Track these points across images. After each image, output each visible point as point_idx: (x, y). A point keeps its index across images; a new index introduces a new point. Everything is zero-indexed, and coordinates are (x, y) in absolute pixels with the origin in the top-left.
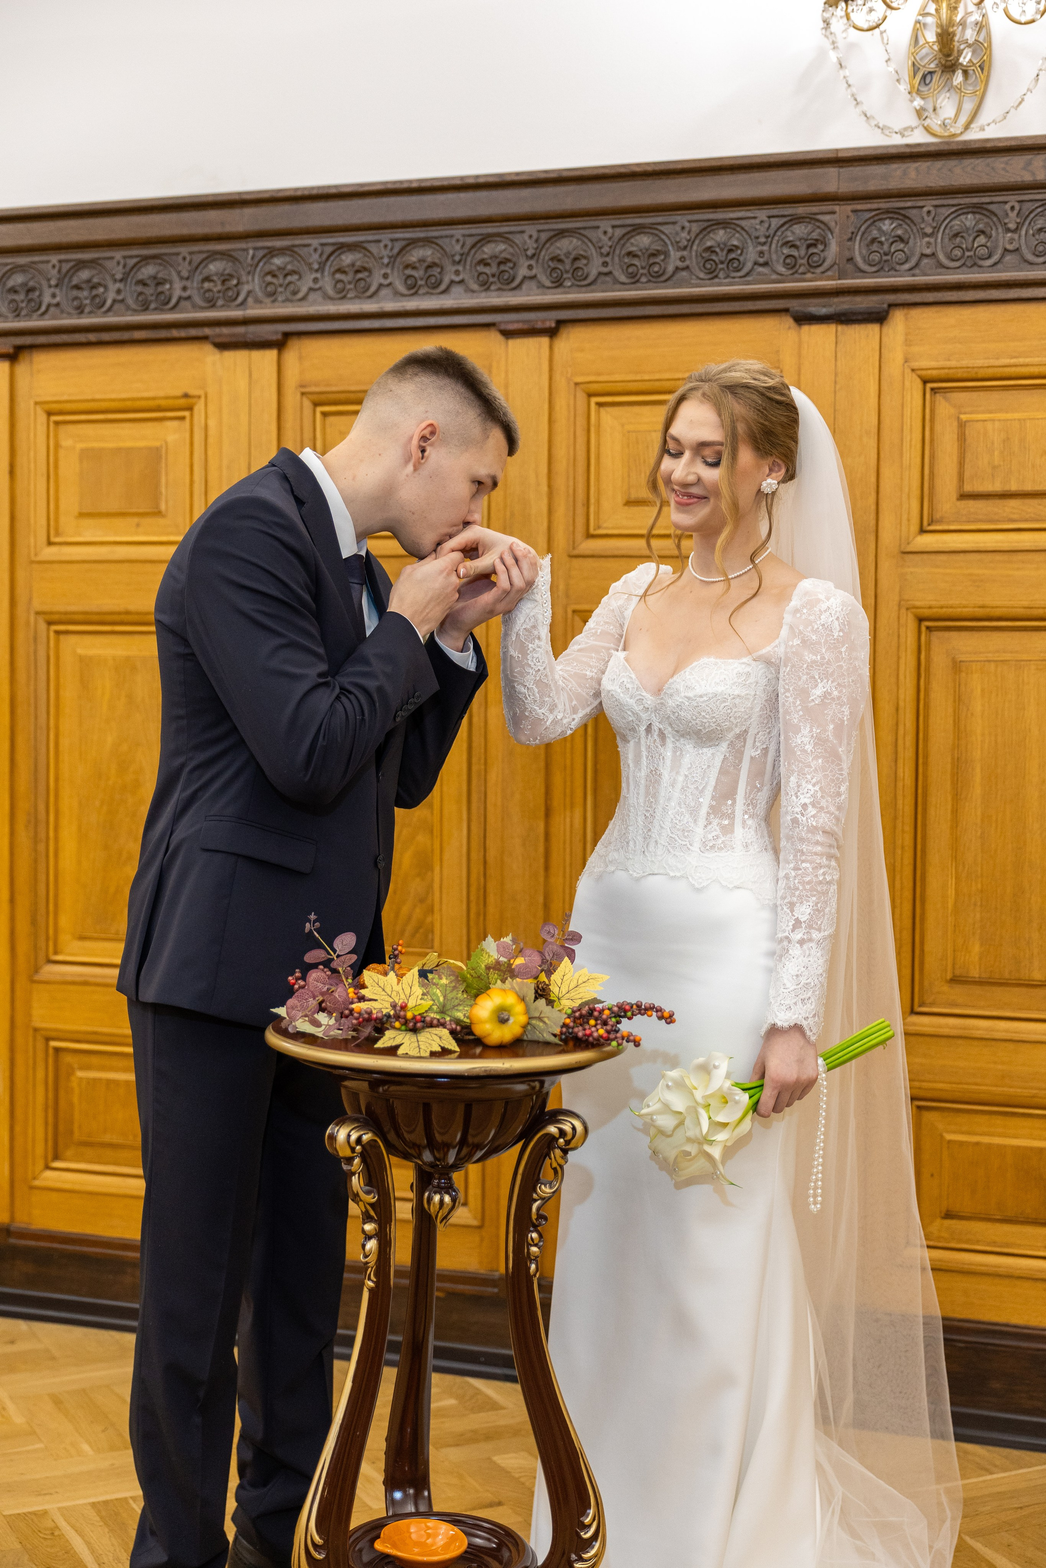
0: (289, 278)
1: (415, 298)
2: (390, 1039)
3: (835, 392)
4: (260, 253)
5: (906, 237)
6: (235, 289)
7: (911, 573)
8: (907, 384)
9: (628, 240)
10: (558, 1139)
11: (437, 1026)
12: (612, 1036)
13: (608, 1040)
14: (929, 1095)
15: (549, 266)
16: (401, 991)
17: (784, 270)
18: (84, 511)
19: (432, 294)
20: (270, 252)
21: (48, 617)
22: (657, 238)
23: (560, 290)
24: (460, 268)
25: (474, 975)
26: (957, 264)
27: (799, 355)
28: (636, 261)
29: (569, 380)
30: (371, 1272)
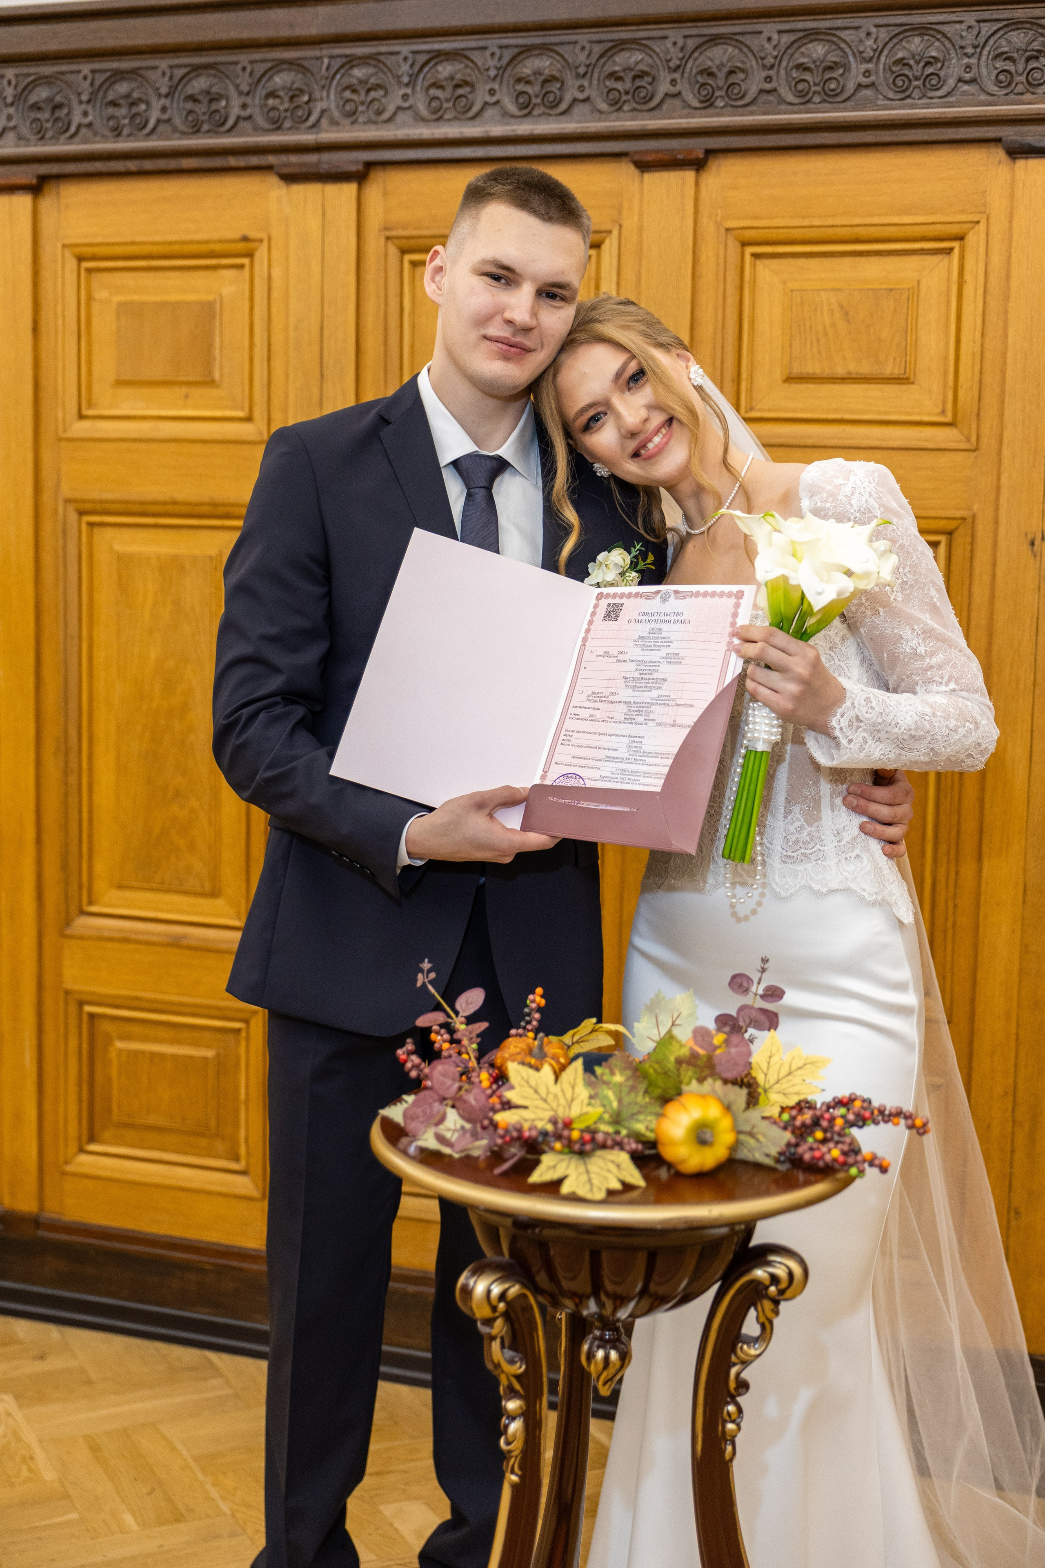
0: (373, 94)
1: (529, 119)
2: (549, 1168)
4: (338, 62)
6: (306, 108)
9: (799, 47)
10: (767, 1288)
11: (612, 1147)
12: (851, 1160)
13: (846, 1165)
15: (698, 82)
16: (560, 1094)
17: (996, 88)
18: (122, 378)
19: (550, 115)
20: (350, 62)
21: (81, 506)
22: (834, 47)
23: (711, 111)
24: (586, 83)
25: (659, 1070)
27: (1012, 197)
28: (807, 76)
29: (718, 225)
30: (514, 1462)
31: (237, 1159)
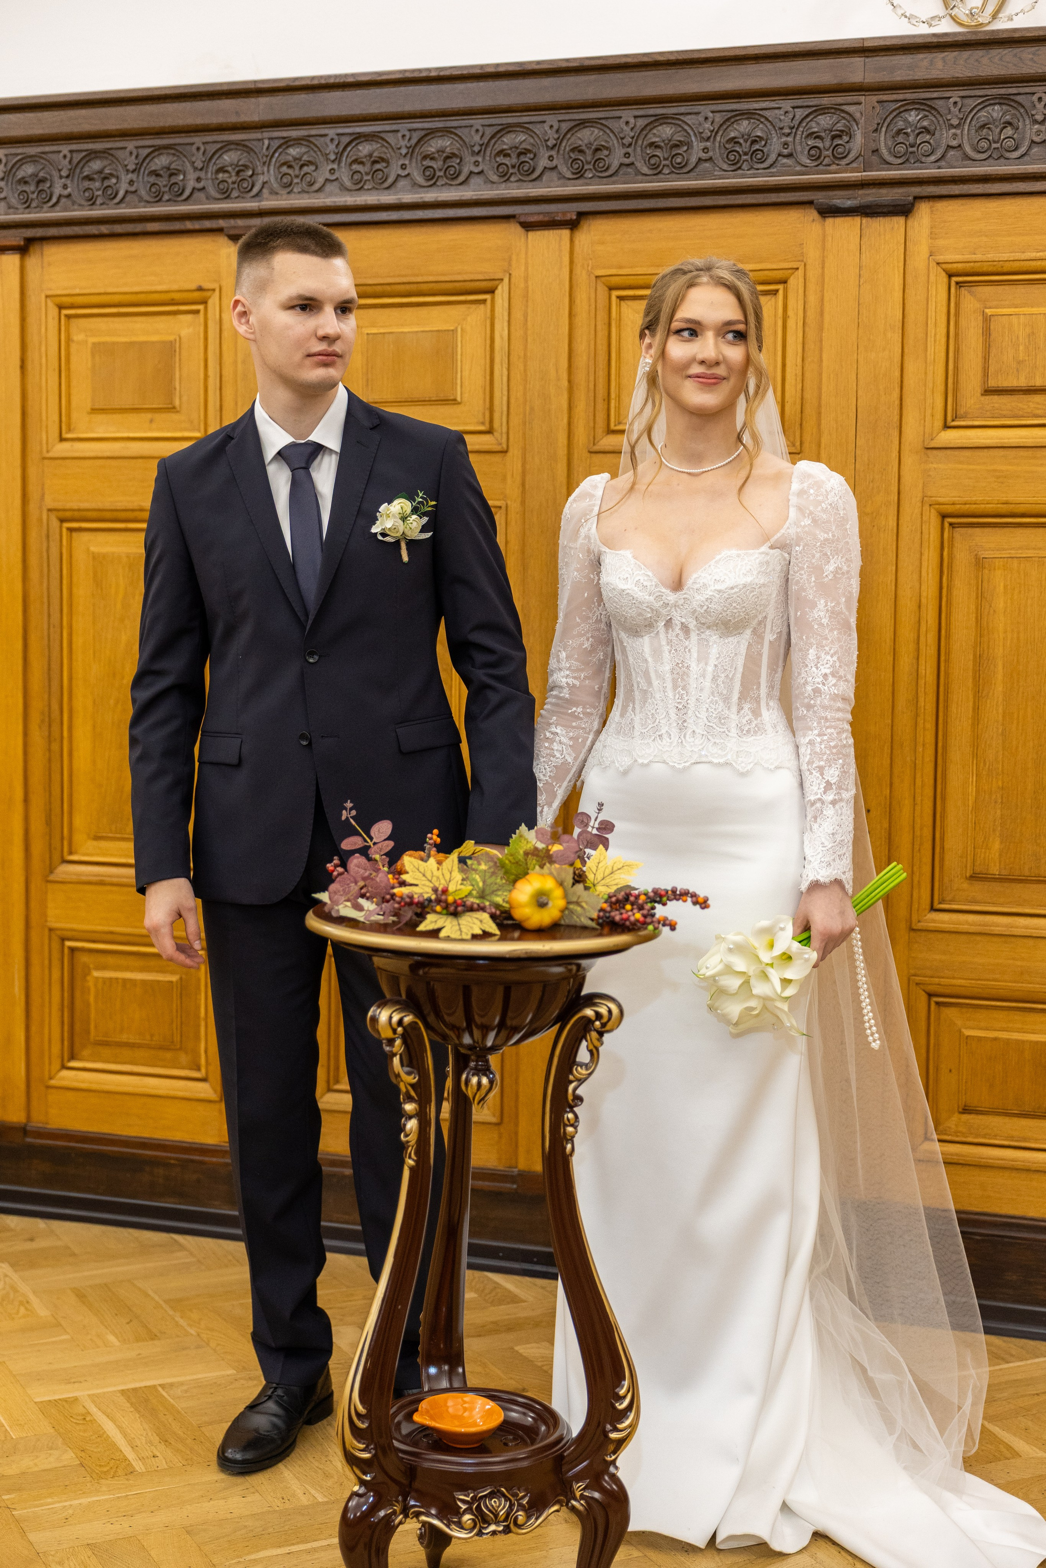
0: (305, 169)
1: (434, 189)
2: (432, 922)
3: (859, 286)
4: (276, 143)
5: (932, 128)
6: (250, 180)
7: (935, 469)
8: (932, 278)
9: (651, 130)
10: (593, 1022)
11: (477, 910)
12: (650, 921)
13: (646, 925)
14: (948, 991)
15: (570, 158)
16: (441, 877)
17: (808, 161)
18: (96, 407)
19: (451, 185)
20: (287, 142)
21: (62, 515)
22: (679, 129)
23: (581, 181)
24: (480, 159)
25: (513, 861)
26: (984, 156)
28: (658, 152)
29: (589, 274)
30: (411, 1150)
31: (198, 1069)
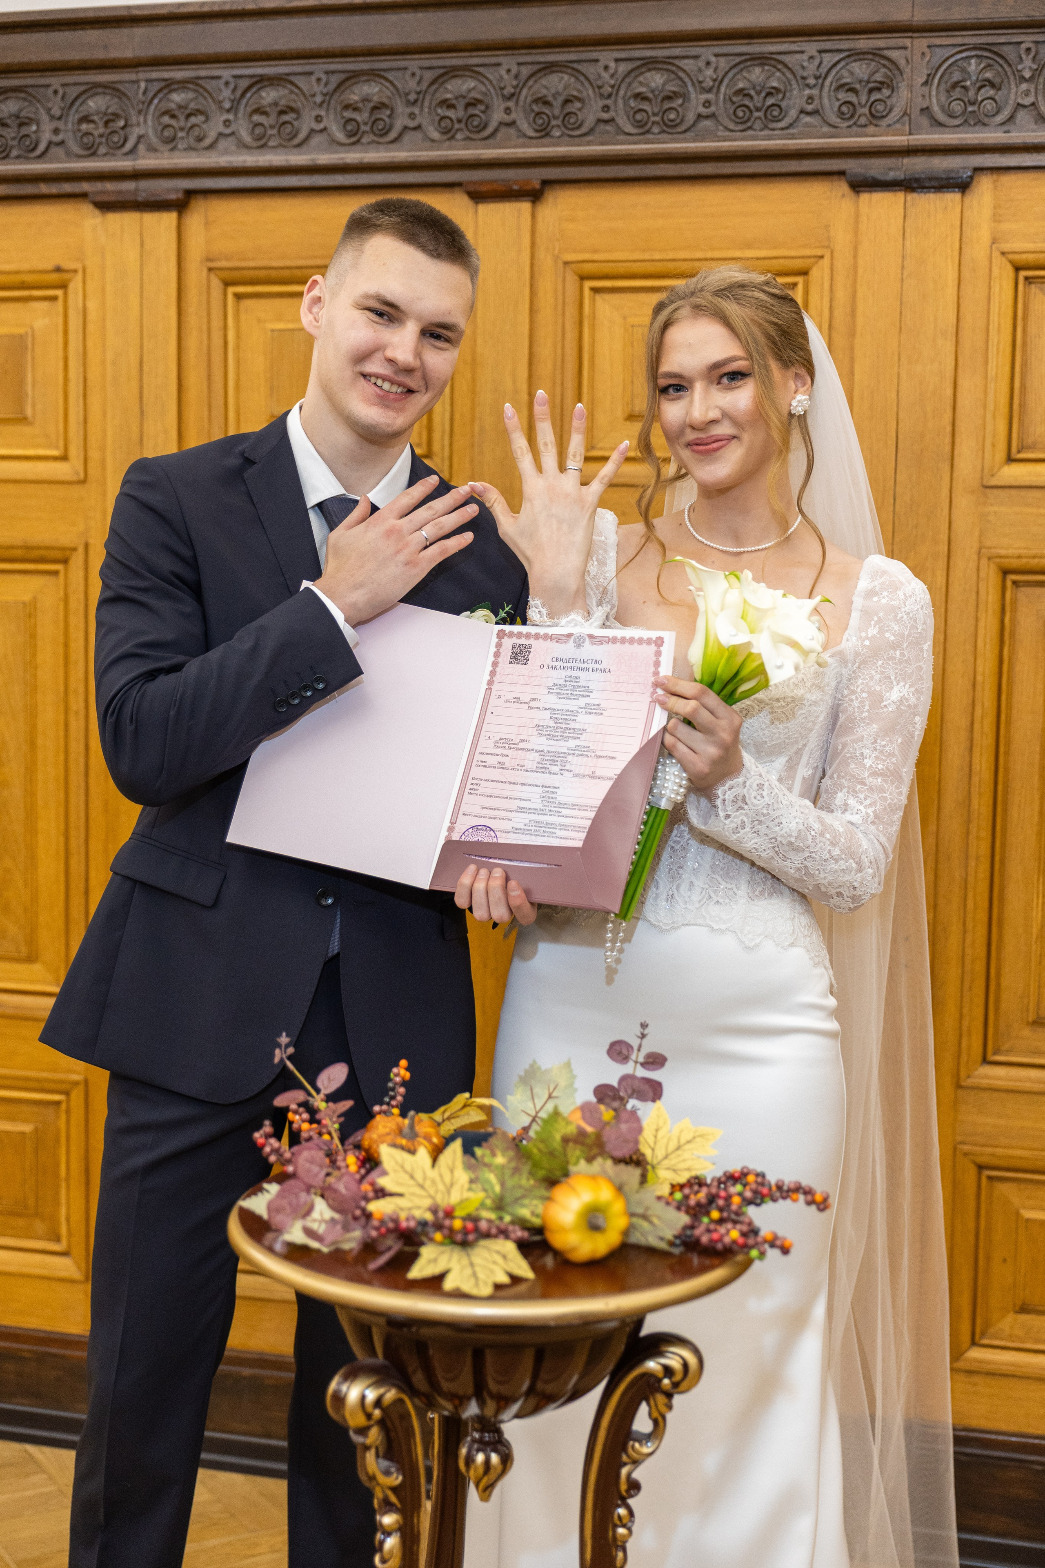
0: (193, 120)
1: (358, 147)
2: (430, 1261)
3: (902, 279)
4: (157, 86)
5: (997, 81)
6: (122, 133)
7: (995, 512)
8: (996, 271)
9: (637, 76)
10: (660, 1380)
11: (496, 1237)
12: (751, 1241)
13: (746, 1247)
15: (533, 111)
16: (438, 1179)
17: (839, 120)
19: (379, 143)
20: (167, 86)
22: (673, 76)
23: (546, 140)
24: (416, 111)
25: (544, 1150)
27: (856, 231)
28: (645, 106)
29: (556, 258)
31: (57, 1239)
